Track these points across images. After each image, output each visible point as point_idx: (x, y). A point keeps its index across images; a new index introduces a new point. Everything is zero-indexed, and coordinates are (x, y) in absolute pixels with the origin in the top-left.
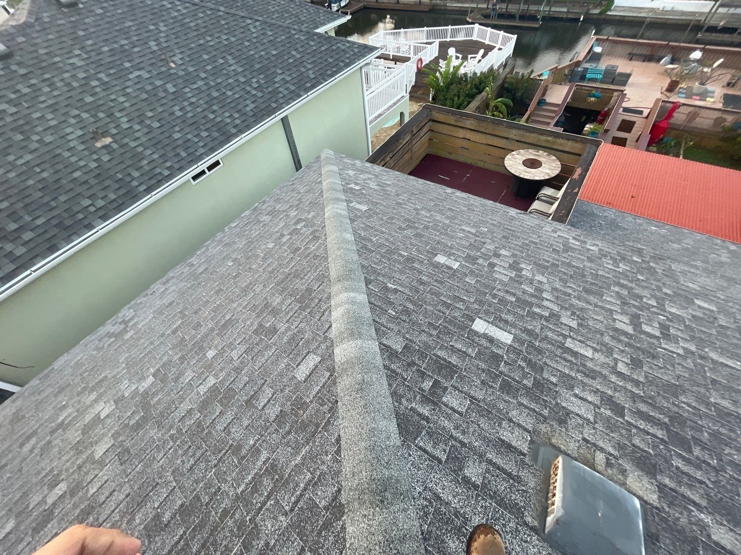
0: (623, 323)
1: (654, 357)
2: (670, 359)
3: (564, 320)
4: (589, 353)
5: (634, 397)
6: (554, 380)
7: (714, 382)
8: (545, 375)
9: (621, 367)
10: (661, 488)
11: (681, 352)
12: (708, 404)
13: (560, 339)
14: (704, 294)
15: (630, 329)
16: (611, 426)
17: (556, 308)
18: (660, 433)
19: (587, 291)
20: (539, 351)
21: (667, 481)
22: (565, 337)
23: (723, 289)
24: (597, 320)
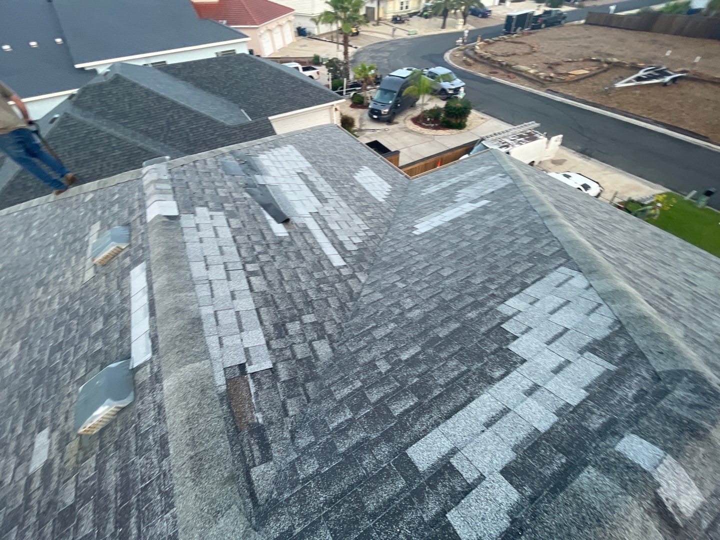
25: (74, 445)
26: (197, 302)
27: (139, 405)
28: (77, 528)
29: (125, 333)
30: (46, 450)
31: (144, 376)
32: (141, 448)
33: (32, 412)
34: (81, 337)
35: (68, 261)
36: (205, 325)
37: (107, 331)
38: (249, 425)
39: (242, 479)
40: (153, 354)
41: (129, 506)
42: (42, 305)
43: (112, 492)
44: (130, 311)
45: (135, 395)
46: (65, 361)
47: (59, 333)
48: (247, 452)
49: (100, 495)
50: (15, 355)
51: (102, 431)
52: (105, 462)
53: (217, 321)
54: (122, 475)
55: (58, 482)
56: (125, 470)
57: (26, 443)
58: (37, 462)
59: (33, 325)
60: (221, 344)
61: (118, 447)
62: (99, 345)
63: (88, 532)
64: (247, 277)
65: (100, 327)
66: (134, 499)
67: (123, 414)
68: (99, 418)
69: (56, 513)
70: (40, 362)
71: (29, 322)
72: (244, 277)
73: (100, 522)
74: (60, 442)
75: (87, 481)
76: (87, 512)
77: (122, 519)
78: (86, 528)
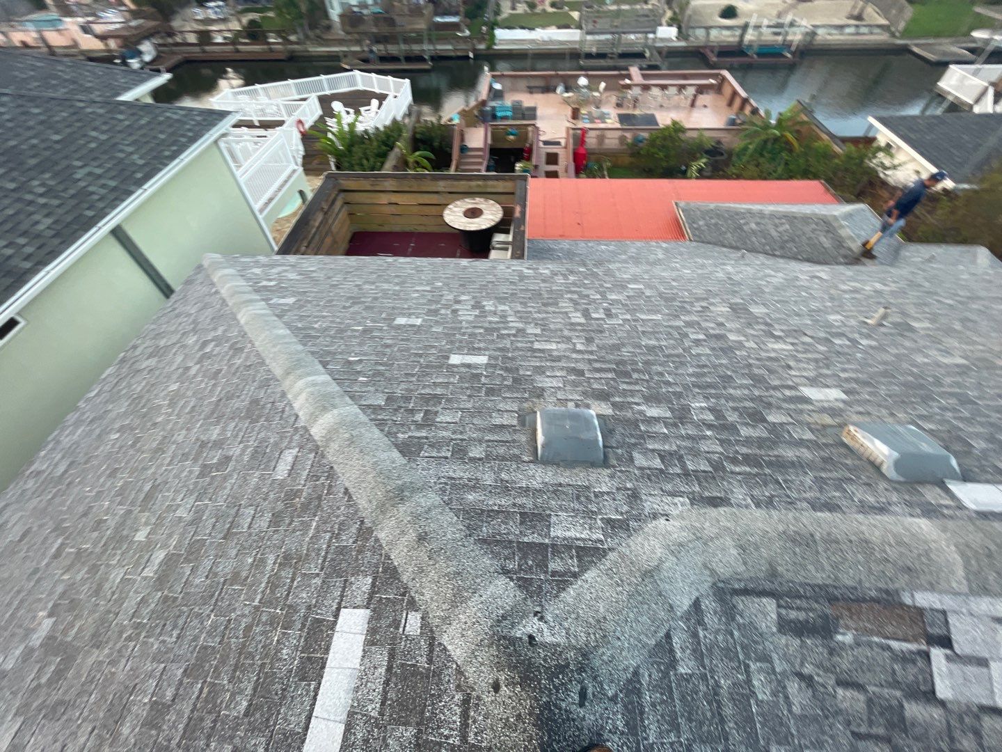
0: (578, 318)
1: (601, 332)
2: (613, 330)
3: (529, 331)
4: (554, 346)
5: (590, 361)
6: (529, 373)
7: (643, 332)
8: (521, 372)
9: (579, 347)
10: (614, 405)
11: (621, 322)
12: (640, 347)
13: (529, 345)
14: (635, 280)
15: (583, 320)
16: (575, 384)
17: (520, 325)
18: (610, 376)
19: (545, 305)
20: (513, 359)
21: (617, 399)
22: (532, 342)
23: (647, 272)
24: (556, 322)
25: (828, 420)
27: (883, 485)
28: (746, 424)
30: (824, 398)
33: (867, 384)
38: (837, 619)
39: (768, 585)
40: (977, 512)
43: (776, 453)
45: (899, 483)
46: (944, 409)
48: (799, 602)
49: (774, 443)
50: (946, 361)
51: (846, 446)
52: (808, 448)
54: (793, 462)
55: (789, 409)
56: (798, 465)
57: (830, 381)
58: (810, 392)
61: (825, 460)
67: (870, 468)
68: (868, 444)
69: (761, 409)
73: (748, 441)
74: (832, 409)
75: (789, 432)
76: (759, 432)
77: (747, 459)
78: (745, 432)
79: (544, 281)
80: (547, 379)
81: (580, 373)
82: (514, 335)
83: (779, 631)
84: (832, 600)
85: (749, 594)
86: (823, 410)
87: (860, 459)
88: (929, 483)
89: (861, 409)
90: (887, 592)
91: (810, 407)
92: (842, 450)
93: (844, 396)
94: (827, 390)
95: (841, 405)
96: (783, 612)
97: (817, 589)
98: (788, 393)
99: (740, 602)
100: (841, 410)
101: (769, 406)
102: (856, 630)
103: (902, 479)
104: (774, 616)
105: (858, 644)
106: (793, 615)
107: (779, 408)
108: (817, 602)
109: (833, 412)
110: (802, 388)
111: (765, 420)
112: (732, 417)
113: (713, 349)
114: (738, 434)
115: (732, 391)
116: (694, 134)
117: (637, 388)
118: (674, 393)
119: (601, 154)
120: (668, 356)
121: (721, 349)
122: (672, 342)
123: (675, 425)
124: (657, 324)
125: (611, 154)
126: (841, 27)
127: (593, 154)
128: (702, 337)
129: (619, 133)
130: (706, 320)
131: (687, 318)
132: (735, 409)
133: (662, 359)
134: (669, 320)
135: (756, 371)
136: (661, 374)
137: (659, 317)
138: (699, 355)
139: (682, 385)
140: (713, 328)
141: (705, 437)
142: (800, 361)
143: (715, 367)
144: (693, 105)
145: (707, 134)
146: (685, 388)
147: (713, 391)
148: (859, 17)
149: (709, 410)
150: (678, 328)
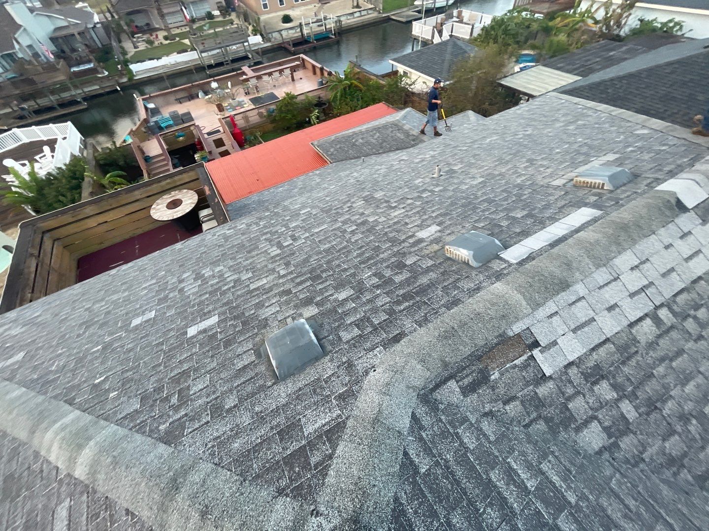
0: (275, 251)
1: (293, 254)
2: (301, 249)
3: (243, 278)
4: (265, 281)
5: (292, 280)
6: (253, 312)
7: (320, 241)
9: (282, 272)
10: (317, 304)
11: (304, 241)
12: (321, 253)
13: (246, 289)
14: (303, 207)
15: (279, 251)
16: (287, 303)
17: (236, 277)
18: (308, 284)
19: (249, 252)
21: (318, 299)
22: (248, 286)
23: (309, 198)
24: (261, 261)
25: (436, 247)
26: (586, 277)
27: (474, 273)
28: (397, 274)
29: (523, 235)
30: (429, 234)
31: (496, 266)
32: (448, 289)
33: (446, 214)
34: (506, 209)
35: (561, 163)
36: (563, 294)
37: (519, 222)
38: (487, 368)
39: (446, 374)
40: (517, 264)
41: (413, 298)
42: (516, 172)
43: (418, 284)
44: (545, 228)
45: (480, 267)
46: (483, 211)
47: (500, 195)
48: (465, 372)
49: (415, 278)
50: (475, 183)
51: (449, 259)
52: (432, 271)
53: (574, 303)
54: (428, 285)
55: (415, 251)
56: (432, 285)
57: (429, 222)
58: (423, 234)
59: (498, 178)
60: (551, 316)
61: (443, 274)
62: (504, 223)
63: (396, 280)
64: (646, 315)
65: (519, 216)
66: (418, 299)
67: (464, 266)
68: (458, 253)
69: (401, 259)
70: (476, 198)
71: (500, 175)
72: (646, 311)
73: (402, 285)
74: (435, 239)
75: (420, 266)
76: (405, 275)
77: (406, 297)
78: (398, 279)
79: (243, 234)
80: (266, 310)
81: (288, 292)
82: (233, 287)
83: (464, 397)
84: (479, 358)
85: (440, 386)
86: (432, 242)
87: (459, 263)
88: (493, 259)
89: (449, 232)
90: (500, 335)
91: (425, 244)
92: (449, 262)
93: (438, 228)
94: (429, 228)
95: (439, 234)
96: (461, 383)
97: (470, 358)
98: (411, 241)
99: (437, 395)
100: (440, 237)
101: (404, 254)
102: (498, 367)
103: (481, 264)
104: (458, 389)
105: (502, 374)
106: (466, 381)
107: (410, 253)
108: (473, 365)
109: (437, 241)
110: (416, 234)
111: (405, 266)
112: (388, 273)
113: (363, 233)
114: (395, 283)
115: (382, 256)
116: (303, 97)
117: (328, 283)
118: (351, 275)
119: (252, 128)
120: (339, 251)
121: (368, 230)
122: (338, 240)
123: (358, 297)
124: (325, 231)
125: (257, 126)
126: (352, 14)
127: (246, 130)
128: (354, 227)
129: (256, 111)
130: (353, 215)
131: (342, 219)
132: (387, 267)
133: (337, 254)
134: (332, 225)
135: (391, 235)
136: (339, 265)
137: (325, 226)
138: (356, 241)
139: (353, 266)
140: (358, 219)
141: (378, 296)
142: (411, 217)
143: (368, 244)
144: (293, 80)
145: (310, 95)
146: (356, 269)
147: (372, 262)
148: (358, 6)
149: (374, 275)
150: (339, 228)
